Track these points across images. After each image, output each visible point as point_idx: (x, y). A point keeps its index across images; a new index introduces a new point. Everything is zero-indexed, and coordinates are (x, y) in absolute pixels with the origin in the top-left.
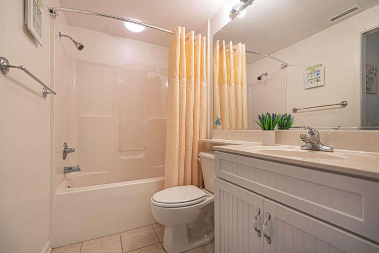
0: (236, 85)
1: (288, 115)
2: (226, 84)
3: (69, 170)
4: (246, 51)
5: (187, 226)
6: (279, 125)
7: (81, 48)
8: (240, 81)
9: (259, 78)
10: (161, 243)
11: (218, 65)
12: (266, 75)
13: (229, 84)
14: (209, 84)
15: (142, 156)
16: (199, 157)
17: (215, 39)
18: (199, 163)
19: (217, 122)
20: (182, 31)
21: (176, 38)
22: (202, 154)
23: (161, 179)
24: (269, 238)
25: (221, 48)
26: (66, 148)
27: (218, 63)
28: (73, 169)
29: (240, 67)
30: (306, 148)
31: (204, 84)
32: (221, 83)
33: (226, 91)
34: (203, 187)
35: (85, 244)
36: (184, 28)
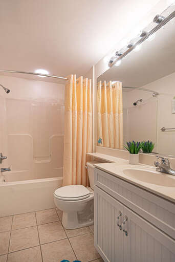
0: (114, 113)
1: (150, 142)
2: (107, 113)
3: (4, 170)
4: (123, 87)
5: (78, 212)
6: (143, 149)
7: (8, 92)
8: (117, 110)
9: (135, 104)
10: (61, 221)
11: (101, 100)
12: (141, 101)
13: (109, 113)
14: (93, 114)
15: (49, 161)
16: (86, 165)
17: (98, 80)
18: (86, 170)
19: (100, 141)
20: (73, 77)
21: (70, 83)
22: (88, 164)
23: (61, 178)
24: (126, 232)
25: (103, 86)
26: (2, 156)
27: (100, 98)
28: (7, 169)
29: (118, 99)
30: (159, 170)
31: (90, 114)
32: (103, 112)
33: (107, 118)
34: (89, 186)
35: (15, 217)
36: (75, 75)
